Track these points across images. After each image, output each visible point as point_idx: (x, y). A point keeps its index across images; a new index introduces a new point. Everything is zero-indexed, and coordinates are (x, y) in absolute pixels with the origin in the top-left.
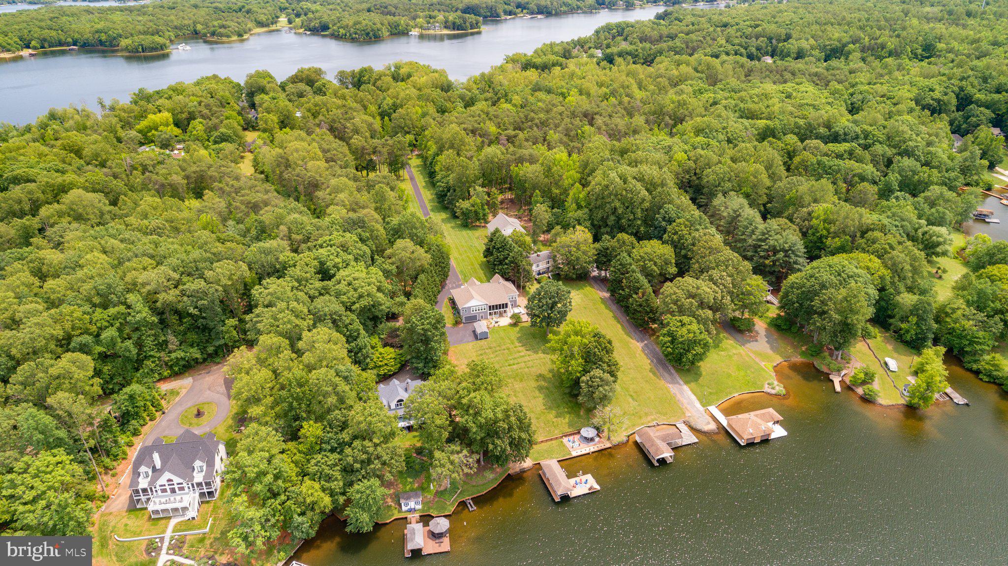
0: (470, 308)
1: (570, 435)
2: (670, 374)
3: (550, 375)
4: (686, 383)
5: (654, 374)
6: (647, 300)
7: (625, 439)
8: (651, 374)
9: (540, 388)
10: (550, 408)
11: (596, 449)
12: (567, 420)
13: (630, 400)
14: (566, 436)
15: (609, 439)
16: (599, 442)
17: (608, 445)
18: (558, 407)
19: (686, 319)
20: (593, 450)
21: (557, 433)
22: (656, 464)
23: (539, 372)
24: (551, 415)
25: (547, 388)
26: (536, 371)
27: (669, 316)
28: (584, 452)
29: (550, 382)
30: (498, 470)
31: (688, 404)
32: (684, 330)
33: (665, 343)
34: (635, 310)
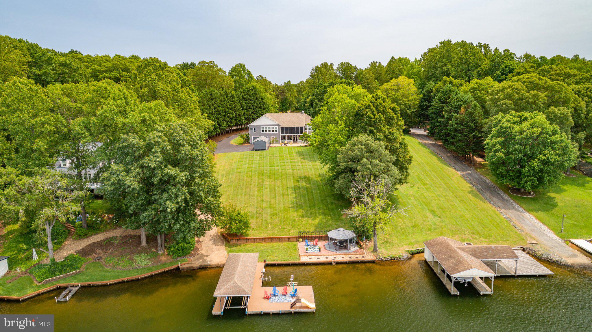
0: (259, 126)
1: (313, 238)
2: (502, 199)
3: (319, 179)
4: (528, 211)
5: (476, 196)
6: (471, 114)
7: (405, 255)
8: (470, 196)
9: (296, 189)
10: (298, 206)
11: (346, 258)
12: (316, 221)
13: (429, 214)
14: (304, 238)
15: (375, 250)
16: (356, 252)
17: (370, 257)
18: (312, 206)
19: (526, 114)
20: (339, 259)
21: (294, 233)
22: (454, 291)
23: (306, 174)
24: (295, 214)
25: (307, 188)
26: (302, 172)
27: (501, 114)
28: (323, 259)
29: (314, 184)
30: (164, 259)
31: (533, 231)
32: (526, 125)
33: (494, 146)
34: (456, 131)
